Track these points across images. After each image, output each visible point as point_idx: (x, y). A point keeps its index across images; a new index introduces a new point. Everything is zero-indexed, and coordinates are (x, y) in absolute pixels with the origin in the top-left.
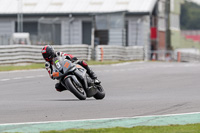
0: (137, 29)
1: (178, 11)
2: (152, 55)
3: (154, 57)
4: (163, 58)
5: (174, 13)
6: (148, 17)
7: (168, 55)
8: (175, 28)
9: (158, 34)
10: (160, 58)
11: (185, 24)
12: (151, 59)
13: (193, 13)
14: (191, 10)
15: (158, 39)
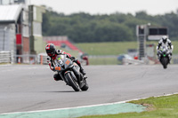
0: (4, 36)
1: (40, 19)
2: (18, 58)
3: (19, 60)
4: (28, 61)
5: (37, 21)
6: (13, 25)
7: (31, 58)
8: (38, 35)
9: (23, 40)
10: (24, 61)
11: (46, 31)
12: (17, 62)
13: (53, 21)
14: (51, 18)
15: (22, 45)
